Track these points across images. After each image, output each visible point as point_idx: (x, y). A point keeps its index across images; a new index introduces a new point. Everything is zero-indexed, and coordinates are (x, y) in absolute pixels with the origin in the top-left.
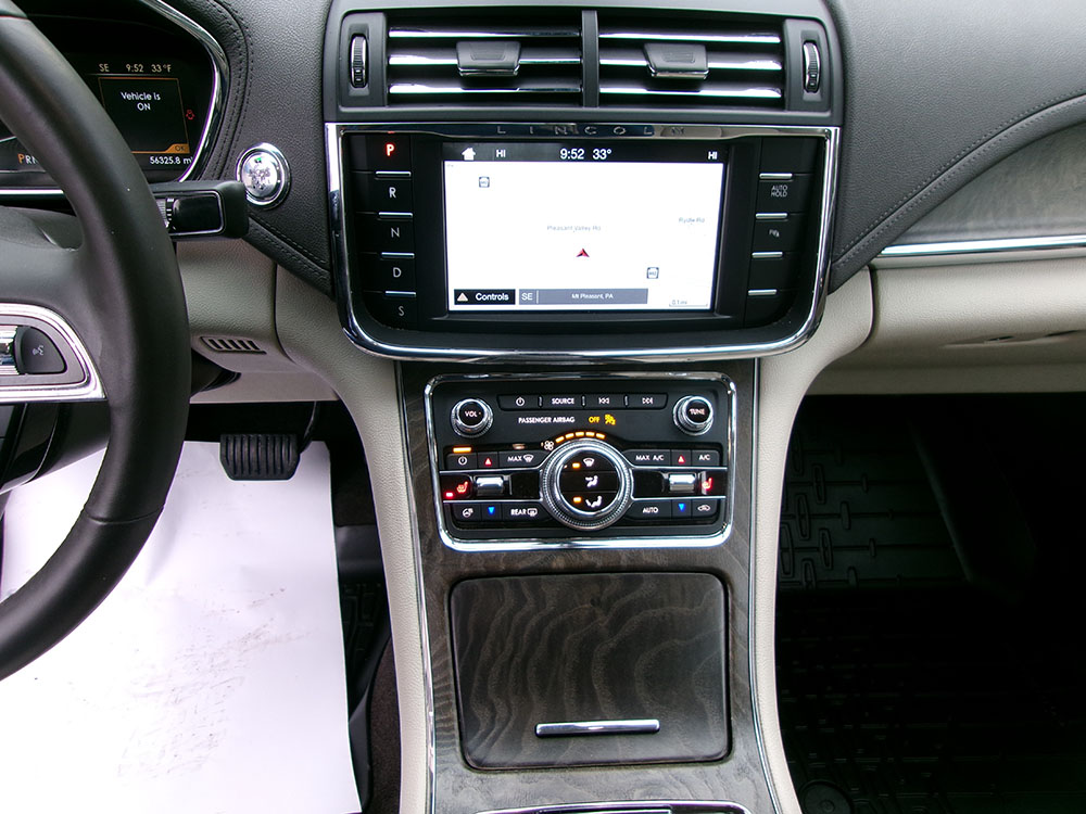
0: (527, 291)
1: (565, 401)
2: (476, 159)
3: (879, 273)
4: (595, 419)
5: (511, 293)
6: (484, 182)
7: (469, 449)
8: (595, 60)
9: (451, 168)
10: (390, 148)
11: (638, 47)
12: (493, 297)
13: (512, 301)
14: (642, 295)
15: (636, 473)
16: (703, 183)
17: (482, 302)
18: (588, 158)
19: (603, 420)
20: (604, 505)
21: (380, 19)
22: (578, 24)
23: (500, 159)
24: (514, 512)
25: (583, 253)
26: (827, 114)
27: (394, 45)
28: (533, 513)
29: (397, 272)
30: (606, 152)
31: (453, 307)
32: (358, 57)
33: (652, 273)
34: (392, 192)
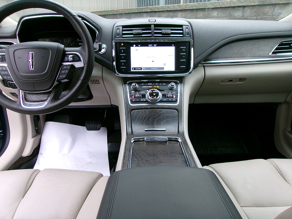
0: (144, 68)
1: (150, 84)
2: (135, 46)
3: (205, 67)
4: (155, 87)
5: (141, 68)
6: (137, 50)
7: (134, 91)
8: (153, 31)
9: (132, 48)
10: (122, 44)
11: (160, 30)
12: (138, 69)
13: (141, 69)
14: (163, 68)
15: (162, 94)
16: (172, 50)
17: (137, 70)
18: (153, 46)
19: (157, 87)
20: (156, 97)
21: (121, 27)
22: (151, 27)
23: (139, 46)
24: (141, 100)
25: (153, 61)
26: (190, 38)
27: (123, 30)
28: (145, 100)
29: (123, 64)
30: (156, 45)
31: (132, 70)
32: (118, 32)
33: (165, 64)
34: (122, 51)
